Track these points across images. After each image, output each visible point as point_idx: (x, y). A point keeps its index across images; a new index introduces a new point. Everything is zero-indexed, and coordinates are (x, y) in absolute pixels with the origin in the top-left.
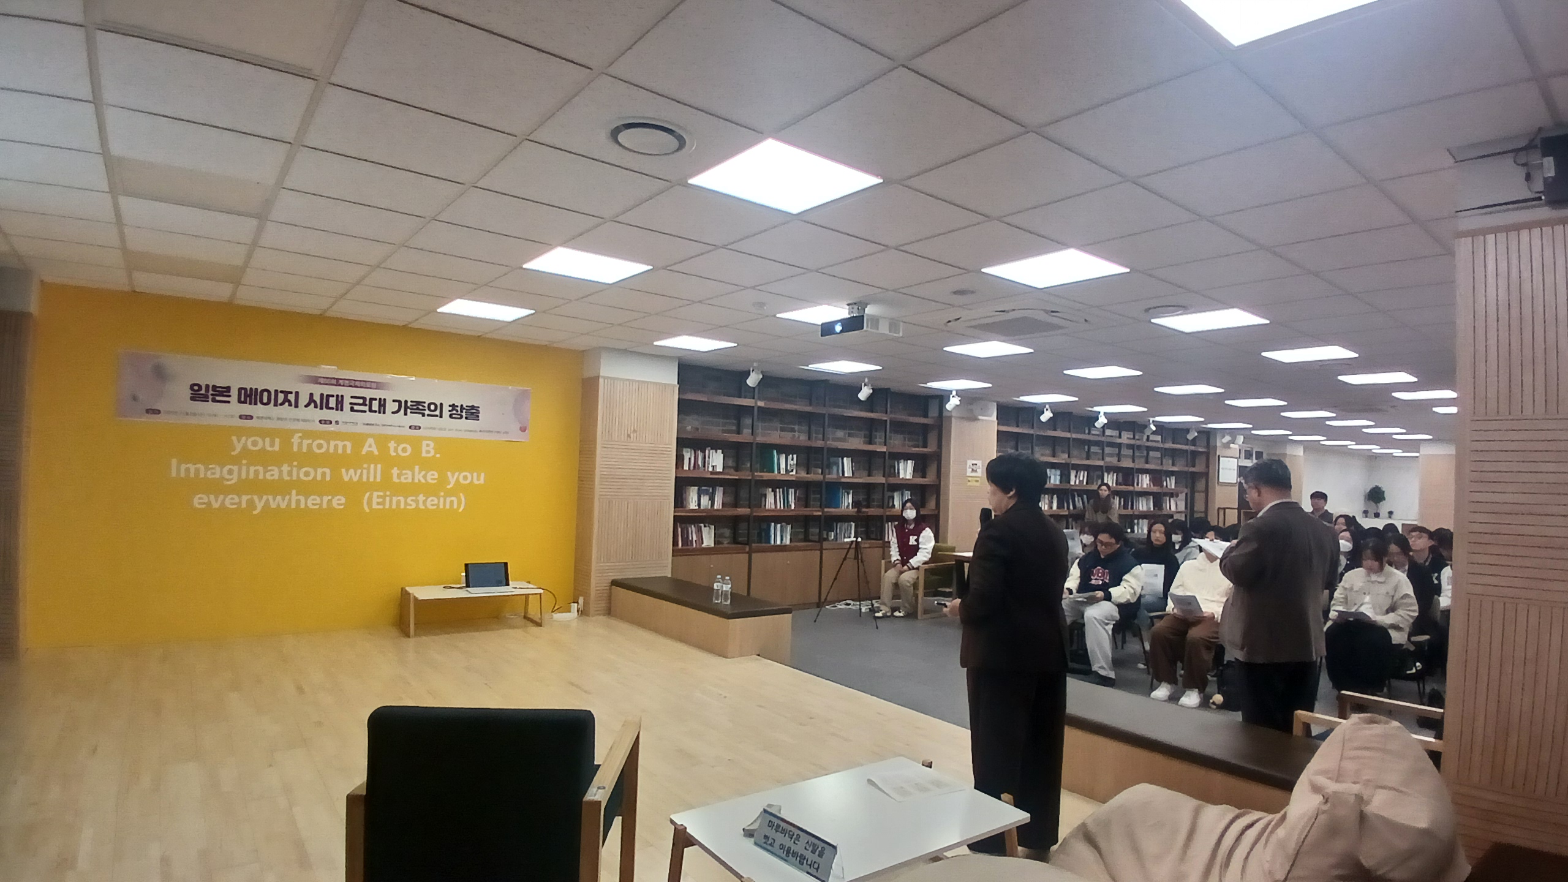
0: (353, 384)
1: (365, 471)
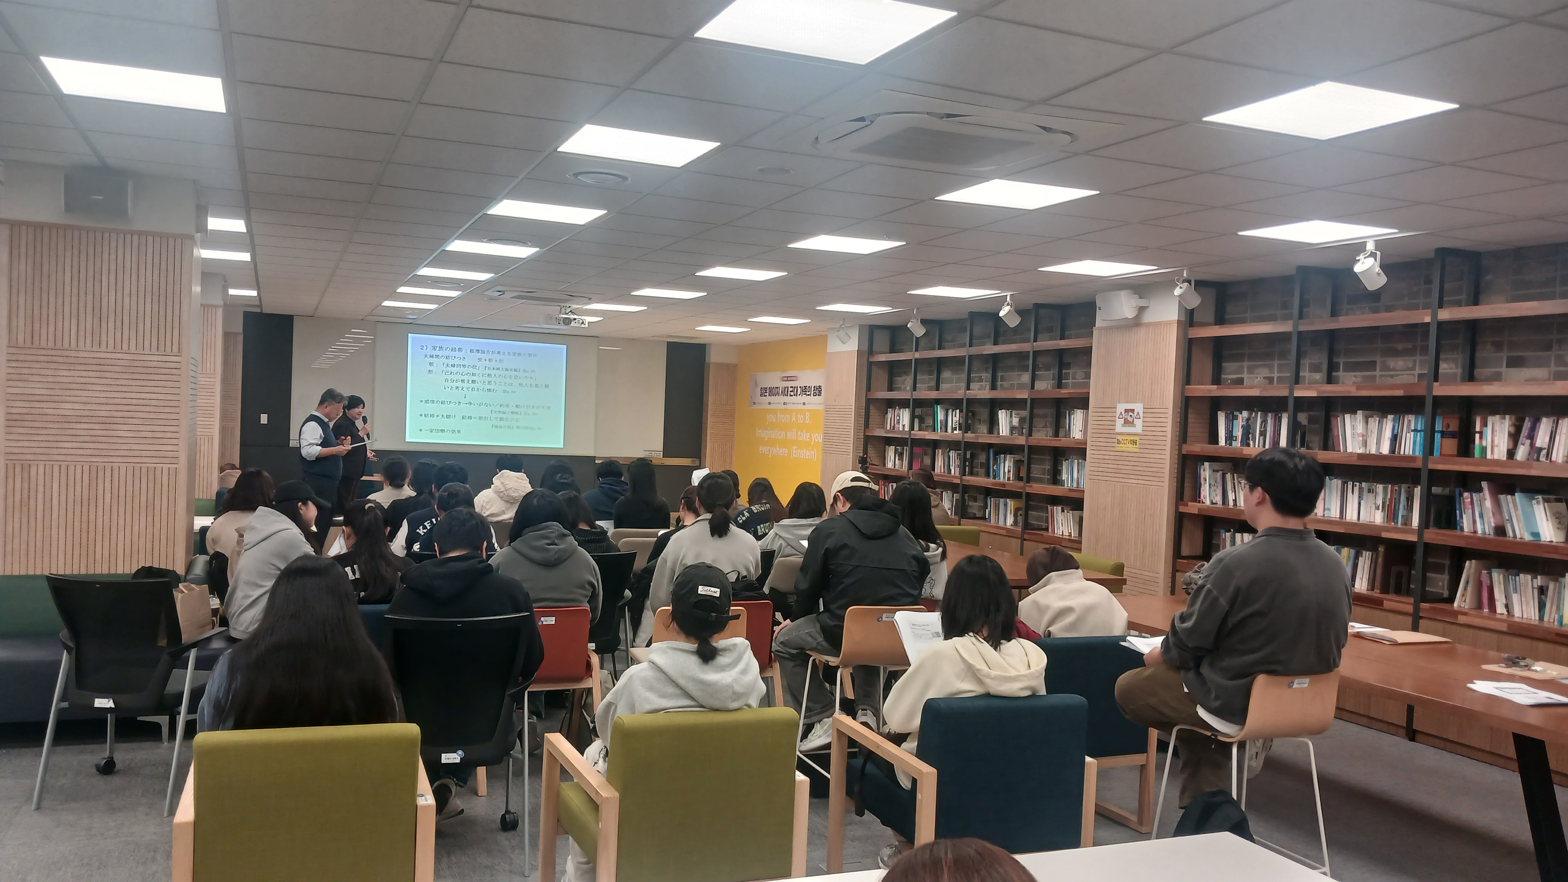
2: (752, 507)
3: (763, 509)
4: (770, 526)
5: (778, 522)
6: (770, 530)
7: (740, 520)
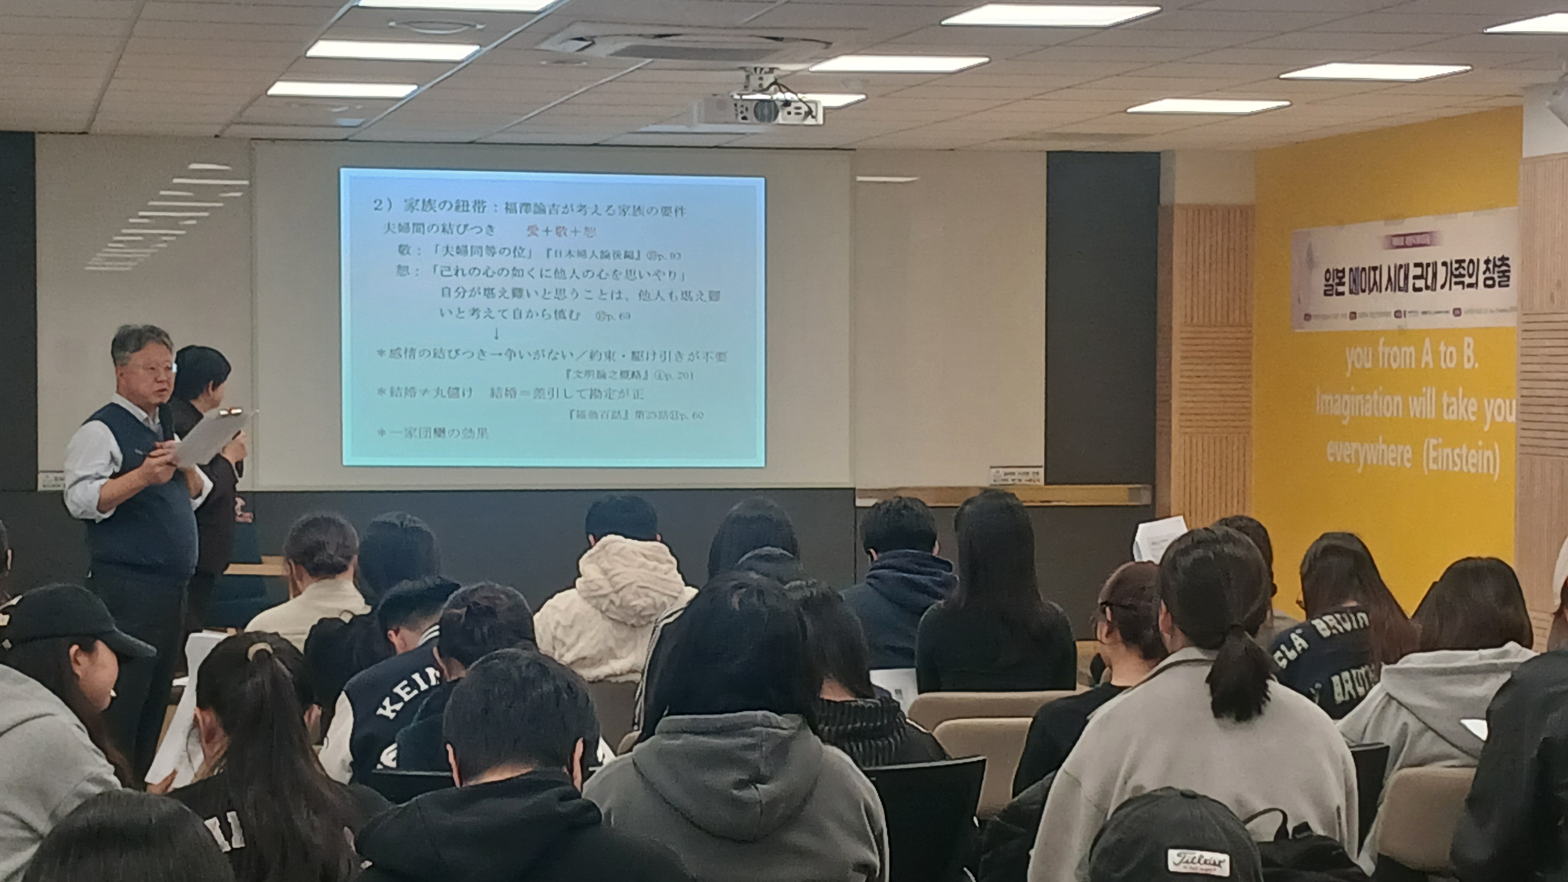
2: (1316, 622)
3: (1348, 626)
4: (1371, 675)
5: (1395, 662)
6: (1371, 688)
7: (1280, 659)
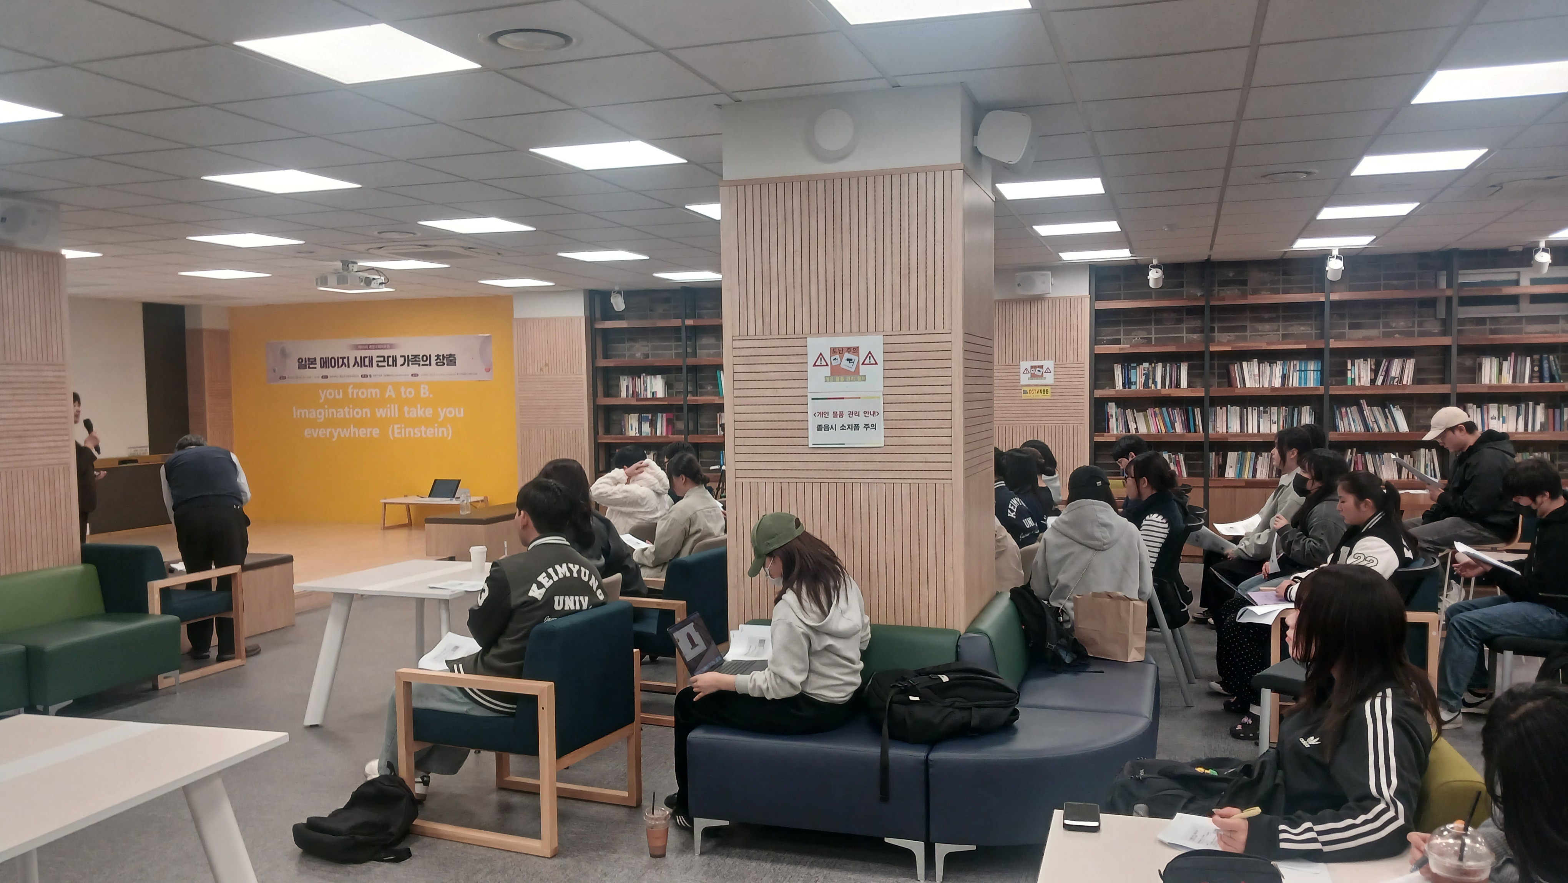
0: (376, 347)
1: (389, 410)
